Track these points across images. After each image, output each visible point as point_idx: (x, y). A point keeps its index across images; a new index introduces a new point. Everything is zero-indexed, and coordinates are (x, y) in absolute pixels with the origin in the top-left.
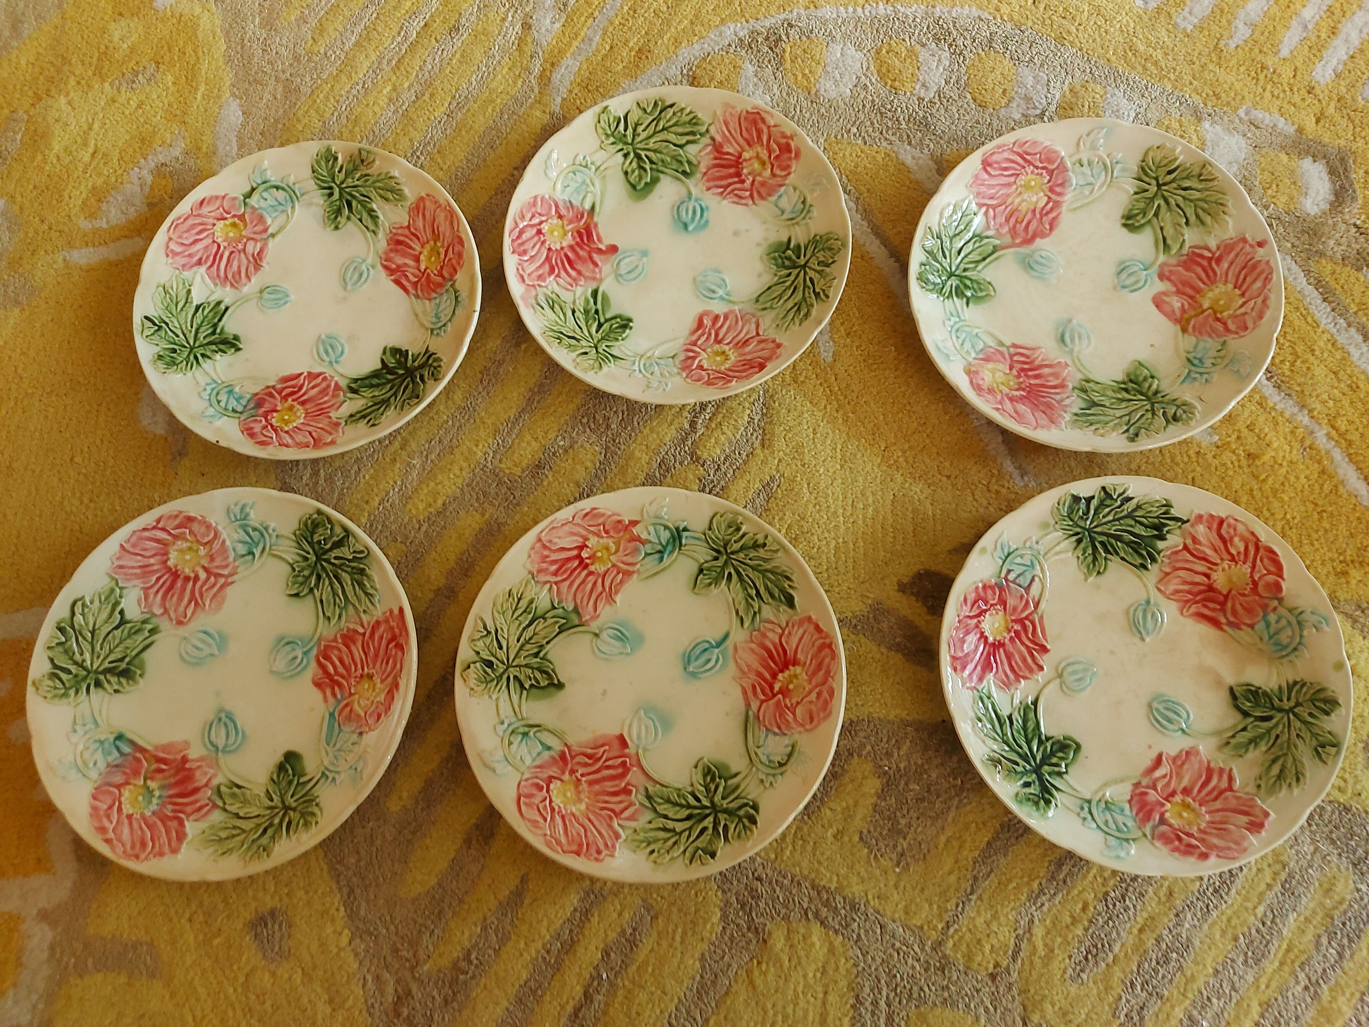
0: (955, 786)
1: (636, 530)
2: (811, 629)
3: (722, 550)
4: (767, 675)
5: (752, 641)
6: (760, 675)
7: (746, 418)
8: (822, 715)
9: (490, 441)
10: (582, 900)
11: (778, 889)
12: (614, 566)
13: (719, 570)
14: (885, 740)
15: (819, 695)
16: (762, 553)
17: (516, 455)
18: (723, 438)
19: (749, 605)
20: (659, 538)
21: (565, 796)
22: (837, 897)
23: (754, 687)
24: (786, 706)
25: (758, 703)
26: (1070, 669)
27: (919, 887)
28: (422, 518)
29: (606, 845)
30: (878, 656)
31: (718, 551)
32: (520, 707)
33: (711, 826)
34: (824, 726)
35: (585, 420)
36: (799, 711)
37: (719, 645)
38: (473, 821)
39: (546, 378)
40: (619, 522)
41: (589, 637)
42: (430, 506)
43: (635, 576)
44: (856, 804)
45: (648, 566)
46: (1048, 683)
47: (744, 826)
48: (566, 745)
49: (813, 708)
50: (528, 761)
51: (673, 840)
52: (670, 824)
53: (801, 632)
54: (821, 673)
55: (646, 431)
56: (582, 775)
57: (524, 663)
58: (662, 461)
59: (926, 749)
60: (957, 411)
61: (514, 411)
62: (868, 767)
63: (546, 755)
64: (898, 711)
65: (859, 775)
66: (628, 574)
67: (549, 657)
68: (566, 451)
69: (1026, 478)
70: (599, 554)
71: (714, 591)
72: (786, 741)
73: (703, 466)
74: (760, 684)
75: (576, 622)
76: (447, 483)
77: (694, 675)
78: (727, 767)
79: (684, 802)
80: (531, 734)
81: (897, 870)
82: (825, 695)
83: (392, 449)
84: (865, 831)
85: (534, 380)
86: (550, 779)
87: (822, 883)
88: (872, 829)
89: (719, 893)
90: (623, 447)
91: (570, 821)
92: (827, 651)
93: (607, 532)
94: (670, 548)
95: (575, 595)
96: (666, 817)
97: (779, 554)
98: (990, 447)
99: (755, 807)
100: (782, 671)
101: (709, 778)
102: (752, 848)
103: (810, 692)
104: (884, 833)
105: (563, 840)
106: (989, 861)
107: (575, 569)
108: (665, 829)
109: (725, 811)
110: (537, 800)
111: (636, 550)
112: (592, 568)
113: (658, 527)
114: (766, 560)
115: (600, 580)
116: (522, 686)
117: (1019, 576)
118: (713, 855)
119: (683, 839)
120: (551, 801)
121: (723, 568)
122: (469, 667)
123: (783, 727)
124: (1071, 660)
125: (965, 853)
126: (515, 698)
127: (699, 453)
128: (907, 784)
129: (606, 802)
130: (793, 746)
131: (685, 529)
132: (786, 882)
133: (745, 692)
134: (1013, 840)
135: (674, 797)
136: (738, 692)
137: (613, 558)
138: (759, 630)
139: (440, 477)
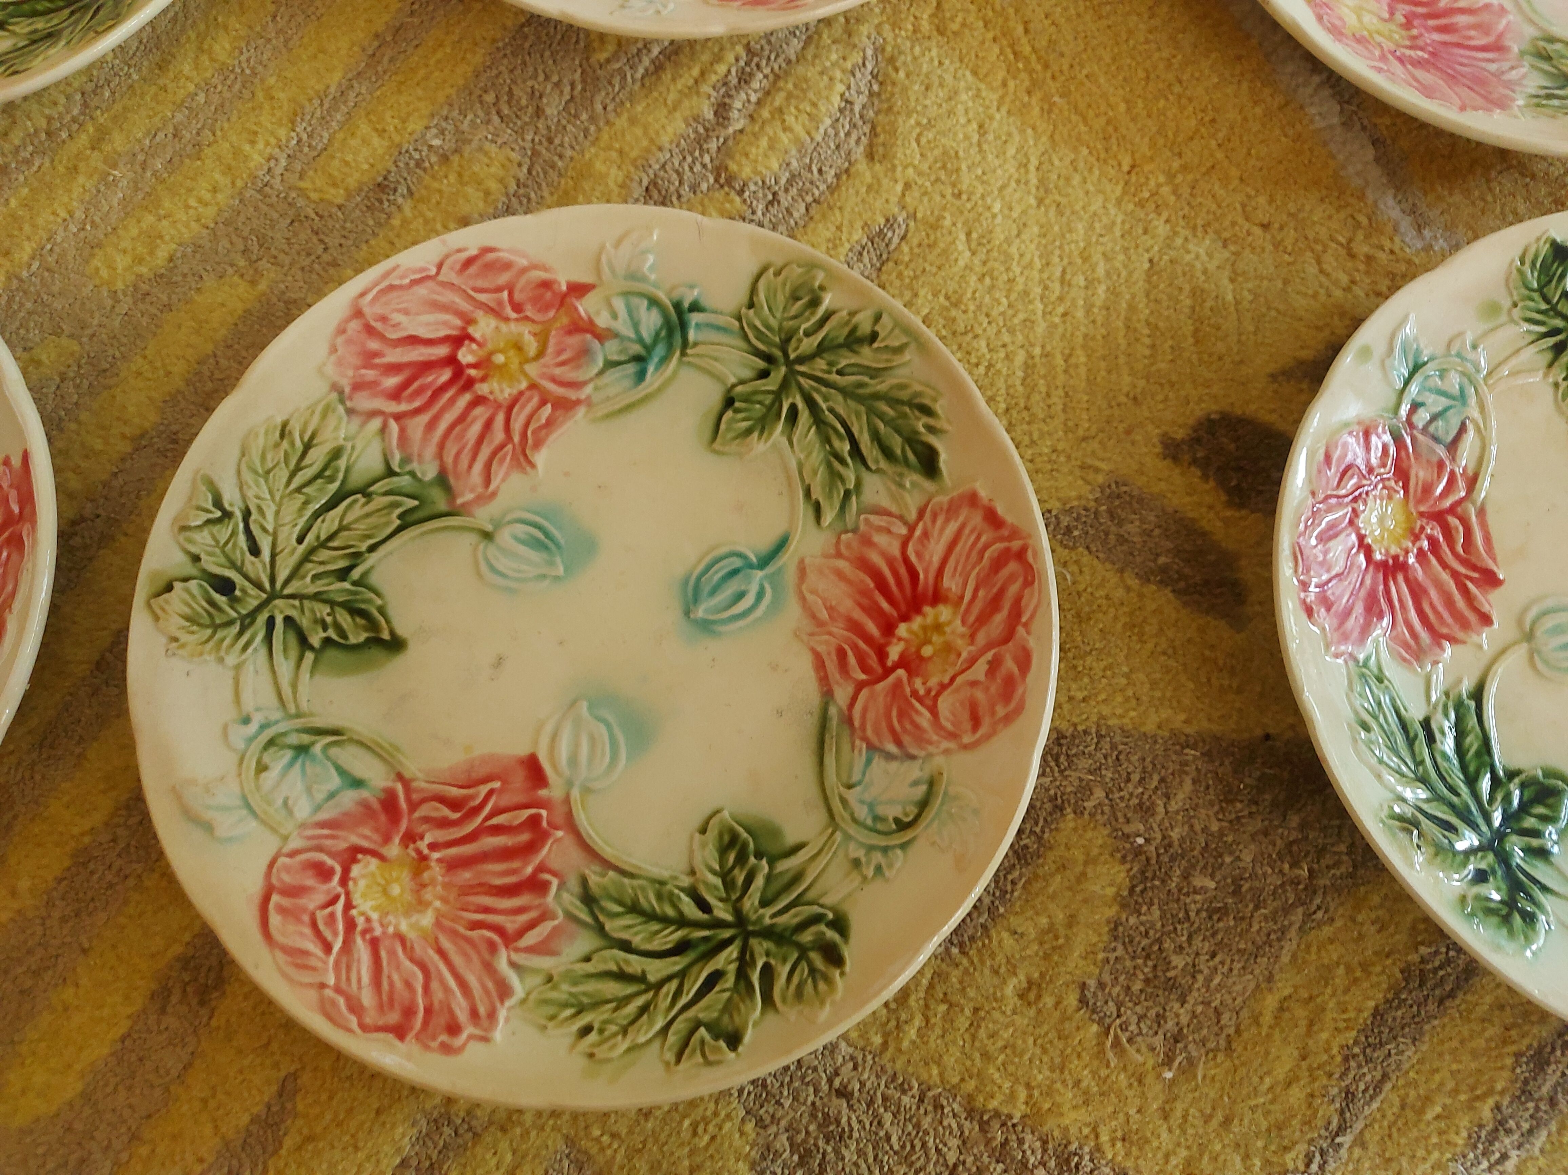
0: (1295, 882)
1: (585, 306)
2: (977, 519)
3: (778, 353)
4: (872, 629)
5: (839, 555)
6: (855, 627)
7: (836, 101)
8: (1001, 711)
9: (282, 133)
10: (422, 1139)
11: (888, 1117)
12: (533, 386)
13: (768, 399)
14: (1136, 777)
15: (994, 666)
16: (867, 356)
17: (336, 163)
18: (785, 138)
19: (835, 476)
20: (636, 326)
21: (385, 892)
22: (1028, 1137)
23: (841, 654)
24: (915, 693)
25: (850, 689)
26: (1549, 622)
27: (1219, 1117)
28: (120, 285)
29: (474, 1014)
30: (1120, 593)
31: (769, 359)
32: (294, 686)
33: (732, 968)
34: (1004, 739)
35: (490, 98)
36: (945, 704)
37: (765, 561)
38: (177, 949)
39: (412, 13)
40: (546, 285)
41: (473, 538)
42: (140, 260)
43: (581, 411)
44: (1072, 920)
45: (612, 391)
46: (1503, 651)
47: (813, 971)
48: (400, 777)
49: (980, 695)
50: (303, 810)
51: (640, 1001)
52: (635, 964)
53: (952, 527)
54: (999, 618)
55: (621, 122)
56: (433, 847)
57: (312, 589)
58: (654, 183)
59: (1228, 797)
60: (1279, 100)
61: (337, 76)
62: (1099, 837)
63: (349, 799)
64: (1165, 713)
65: (1078, 854)
66: (564, 406)
67: (374, 579)
68: (445, 159)
69: (1426, 233)
70: (499, 359)
71: (758, 446)
72: (915, 771)
73: (741, 193)
74: (855, 648)
75: (442, 505)
76: (182, 216)
77: (706, 627)
78: (775, 832)
79: (670, 912)
80: (317, 749)
81: (1169, 1075)
82: (1010, 665)
83: (73, 148)
84: (1092, 983)
85: (386, 17)
86: (353, 855)
87: (993, 1104)
88: (1107, 978)
89: (750, 1127)
90: (569, 153)
91: (392, 953)
92: (1013, 566)
93: (517, 308)
94: (660, 351)
95: (441, 446)
96: (626, 946)
97: (907, 356)
98: (1351, 170)
99: (840, 924)
100: (905, 618)
101: (732, 857)
102: (829, 1025)
103: (972, 661)
104: (1137, 986)
105: (367, 998)
106: (1379, 1054)
107: (443, 388)
108: (621, 976)
109: (768, 933)
110: (313, 901)
111: (584, 353)
112: (482, 389)
113: (635, 301)
114: (874, 373)
115: (500, 418)
116: (304, 642)
117: (1434, 418)
118: (734, 1040)
119: (664, 1002)
120: (349, 906)
121: (778, 395)
122: (169, 588)
123: (906, 739)
124: (1550, 603)
125: (1324, 1036)
126: (285, 667)
127: (733, 167)
128: (1186, 876)
129: (487, 910)
130: (932, 784)
131: (695, 307)
132: (906, 1100)
133: (820, 664)
134: (1432, 1007)
135: (648, 901)
136: (804, 666)
137: (532, 369)
138: (855, 530)
139: (167, 204)
